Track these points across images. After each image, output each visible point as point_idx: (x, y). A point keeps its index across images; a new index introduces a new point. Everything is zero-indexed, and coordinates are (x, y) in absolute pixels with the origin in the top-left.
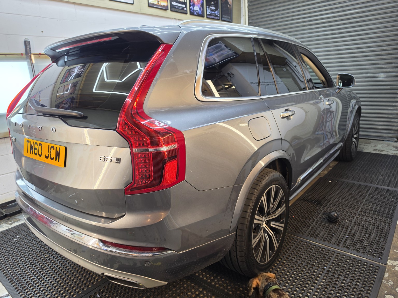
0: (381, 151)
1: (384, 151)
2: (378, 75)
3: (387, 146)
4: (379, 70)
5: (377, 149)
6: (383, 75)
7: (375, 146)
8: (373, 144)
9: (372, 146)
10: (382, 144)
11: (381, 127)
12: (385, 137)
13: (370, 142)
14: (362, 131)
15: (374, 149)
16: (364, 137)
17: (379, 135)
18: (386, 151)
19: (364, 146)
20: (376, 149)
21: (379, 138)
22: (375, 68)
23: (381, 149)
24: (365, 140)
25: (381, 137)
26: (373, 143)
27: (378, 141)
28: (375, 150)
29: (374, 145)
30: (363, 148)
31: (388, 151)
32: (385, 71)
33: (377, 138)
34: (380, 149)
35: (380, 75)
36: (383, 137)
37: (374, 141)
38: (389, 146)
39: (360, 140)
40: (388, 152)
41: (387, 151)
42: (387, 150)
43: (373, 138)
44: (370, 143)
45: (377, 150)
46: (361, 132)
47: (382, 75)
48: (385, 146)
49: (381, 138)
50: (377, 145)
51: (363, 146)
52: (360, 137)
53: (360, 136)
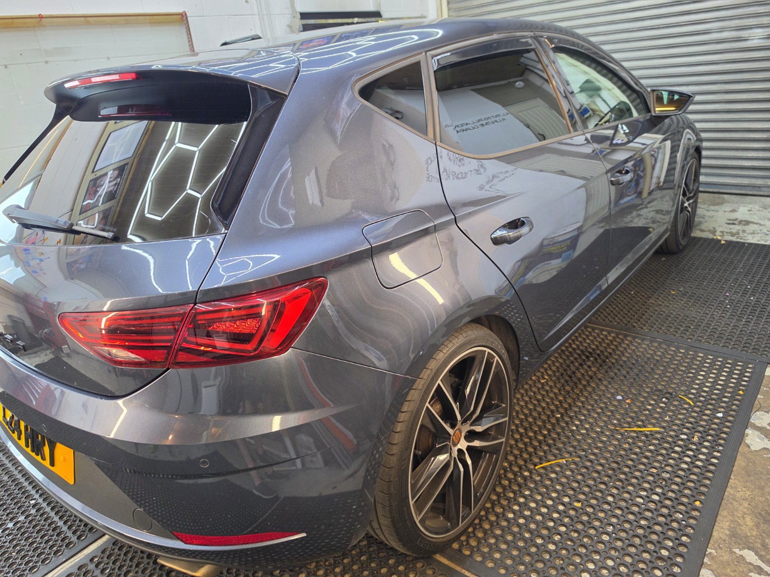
0: (745, 225)
1: (753, 223)
2: (749, 34)
3: (761, 209)
4: (751, 20)
5: (736, 219)
6: (761, 32)
7: (734, 211)
8: (728, 204)
9: (725, 212)
10: (751, 206)
11: (750, 164)
12: (760, 187)
13: (724, 199)
14: (706, 175)
15: (730, 220)
16: (709, 188)
17: (746, 181)
18: (757, 224)
19: (707, 211)
20: (734, 218)
21: (746, 190)
22: (740, 17)
23: (747, 217)
24: (712, 195)
25: (749, 188)
26: (729, 202)
27: (743, 196)
28: (732, 222)
29: (730, 210)
30: (703, 218)
31: (762, 223)
32: (765, 22)
33: (740, 190)
34: (744, 219)
35: (753, 33)
36: (754, 187)
37: (733, 197)
38: (766, 209)
39: (700, 195)
40: (763, 225)
41: (760, 224)
42: (759, 222)
43: (731, 189)
44: (722, 204)
45: (735, 222)
46: (704, 177)
47: (758, 33)
48: (758, 208)
49: (750, 190)
50: (738, 208)
51: (705, 213)
52: (701, 189)
53: (700, 185)
